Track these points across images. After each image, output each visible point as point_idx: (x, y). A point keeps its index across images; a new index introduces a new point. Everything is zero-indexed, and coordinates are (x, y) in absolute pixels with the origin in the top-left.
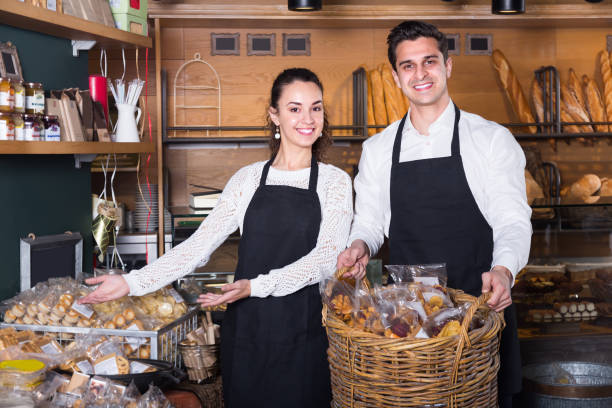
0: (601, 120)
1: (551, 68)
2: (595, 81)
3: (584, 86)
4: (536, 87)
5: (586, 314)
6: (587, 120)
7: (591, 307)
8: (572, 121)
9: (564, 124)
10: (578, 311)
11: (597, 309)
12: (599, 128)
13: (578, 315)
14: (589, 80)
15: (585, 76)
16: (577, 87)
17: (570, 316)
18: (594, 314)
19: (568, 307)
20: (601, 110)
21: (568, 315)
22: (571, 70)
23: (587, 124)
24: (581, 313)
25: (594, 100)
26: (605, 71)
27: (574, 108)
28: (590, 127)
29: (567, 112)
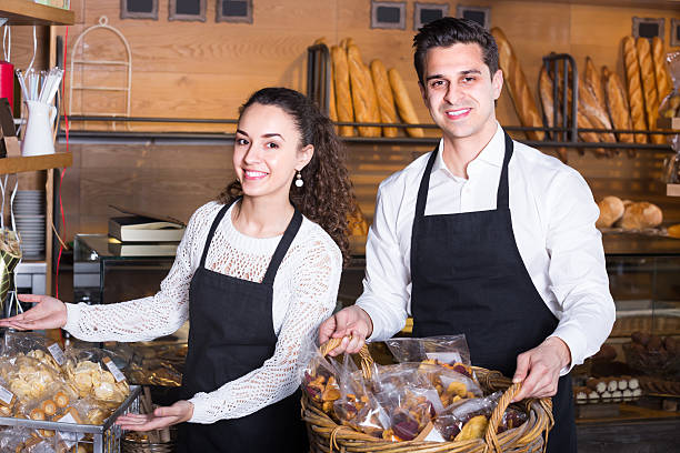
0: (625, 128)
1: (565, 57)
2: (617, 74)
3: (605, 80)
4: (545, 78)
5: (627, 394)
6: (609, 127)
7: (634, 384)
8: (590, 127)
9: (581, 130)
10: (618, 389)
11: (640, 387)
12: (622, 136)
13: (618, 394)
14: (610, 74)
15: (604, 68)
16: (595, 81)
17: (609, 396)
18: (637, 393)
19: (607, 384)
20: (625, 114)
21: (607, 395)
22: (588, 59)
23: (609, 131)
24: (622, 391)
25: (617, 101)
26: (631, 63)
27: (592, 109)
28: (612, 135)
29: (583, 114)
